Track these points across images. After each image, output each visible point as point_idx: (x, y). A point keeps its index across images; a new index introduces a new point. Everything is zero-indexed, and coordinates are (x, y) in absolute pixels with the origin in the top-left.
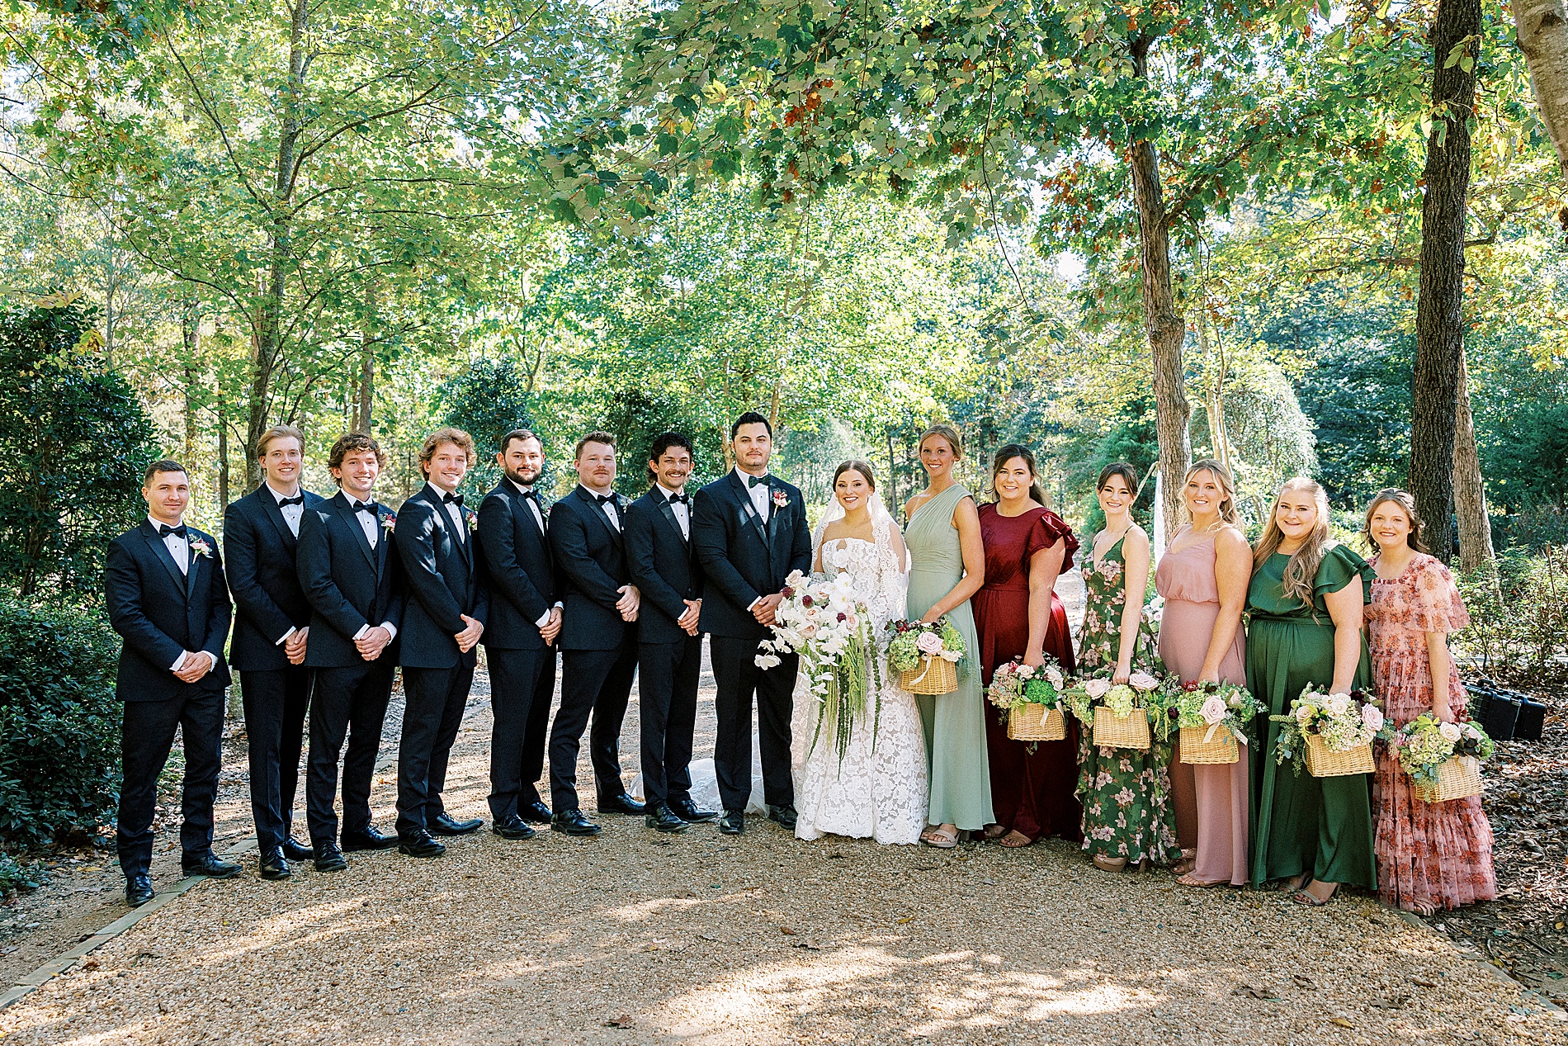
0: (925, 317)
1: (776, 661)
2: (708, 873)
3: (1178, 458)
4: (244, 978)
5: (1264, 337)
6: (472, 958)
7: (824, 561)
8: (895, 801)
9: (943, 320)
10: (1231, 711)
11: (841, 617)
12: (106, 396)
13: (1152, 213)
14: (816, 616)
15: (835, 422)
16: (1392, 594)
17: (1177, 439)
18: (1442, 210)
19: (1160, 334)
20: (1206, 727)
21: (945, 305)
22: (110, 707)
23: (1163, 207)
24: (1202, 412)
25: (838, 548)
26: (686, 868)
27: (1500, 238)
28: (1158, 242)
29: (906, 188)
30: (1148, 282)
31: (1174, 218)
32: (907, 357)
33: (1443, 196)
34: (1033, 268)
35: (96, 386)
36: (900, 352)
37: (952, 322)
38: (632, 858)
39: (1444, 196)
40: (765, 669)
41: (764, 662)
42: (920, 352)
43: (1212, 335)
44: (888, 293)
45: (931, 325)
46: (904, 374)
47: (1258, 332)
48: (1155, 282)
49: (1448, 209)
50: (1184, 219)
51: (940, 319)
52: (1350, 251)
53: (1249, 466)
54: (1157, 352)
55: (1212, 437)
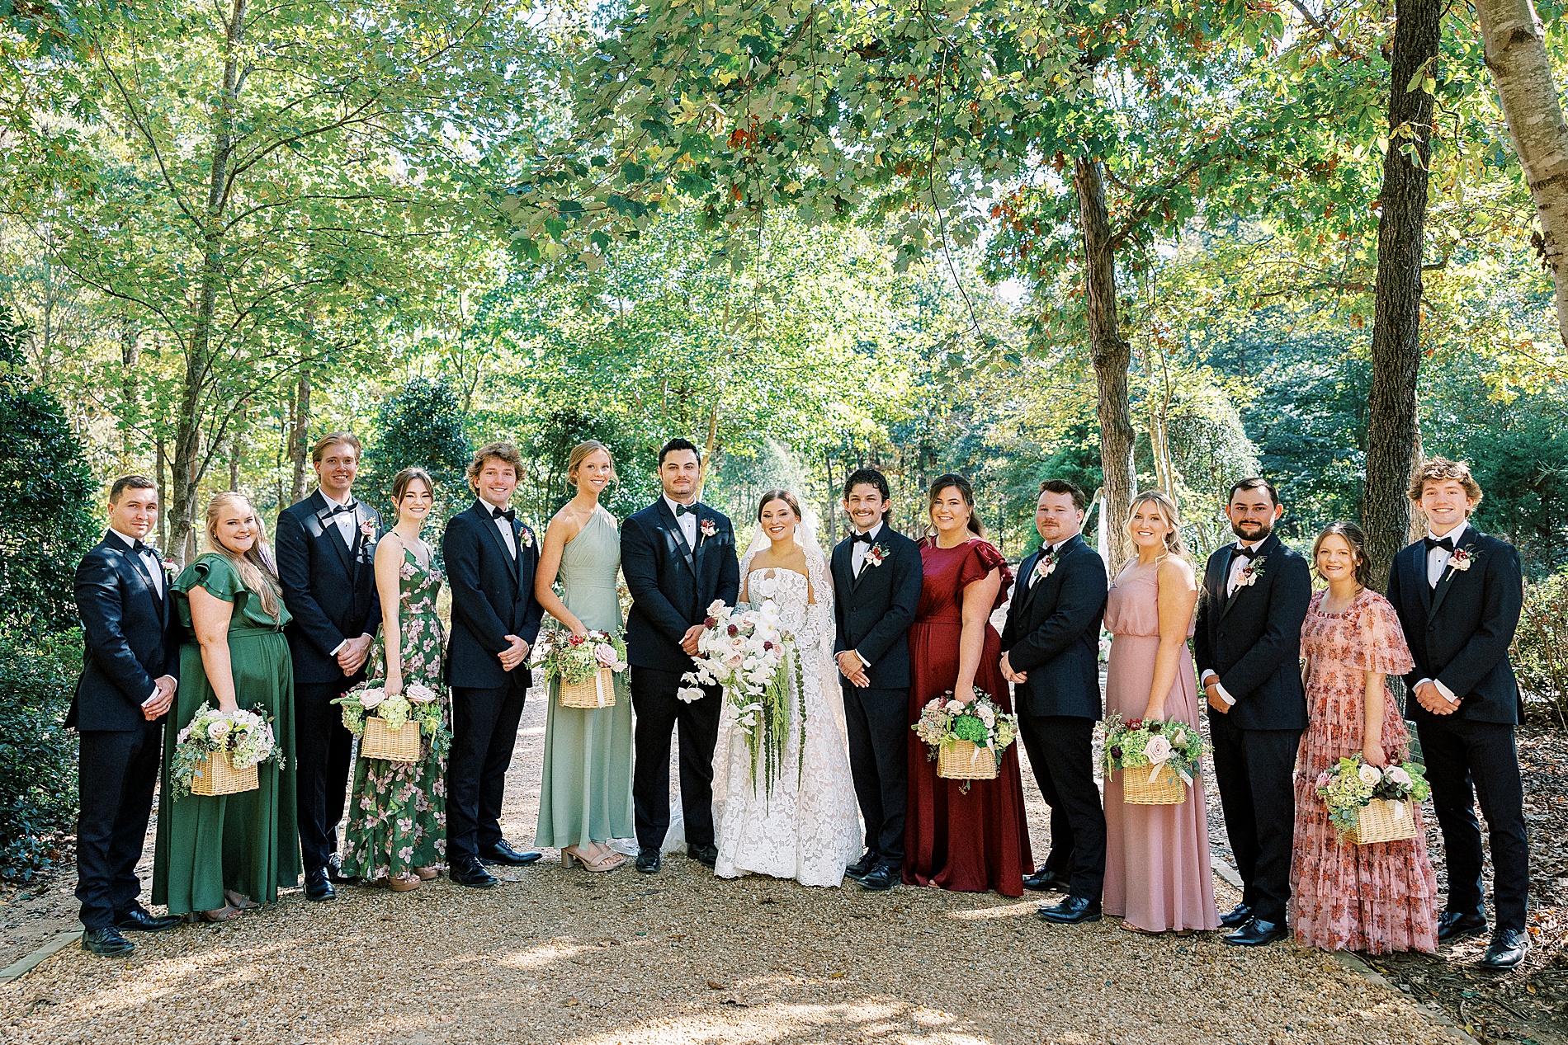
0: (865, 339)
1: (701, 694)
2: (633, 918)
3: (1123, 484)
4: (142, 1029)
5: (1209, 362)
6: (382, 1012)
7: (751, 590)
8: (819, 840)
9: (883, 342)
10: (1177, 750)
11: (768, 646)
12: (34, 414)
13: (1097, 235)
14: (742, 646)
15: (773, 443)
16: (1333, 628)
17: (1122, 464)
18: (1398, 233)
19: (1105, 358)
20: (1151, 767)
21: (885, 328)
22: (22, 735)
23: (1109, 229)
24: (1146, 437)
25: (766, 577)
26: (611, 913)
27: (1451, 263)
28: (1103, 265)
29: (846, 208)
30: (1093, 305)
31: (1119, 242)
32: (846, 379)
33: (1399, 219)
34: (974, 290)
35: (23, 403)
36: (839, 374)
37: (892, 345)
38: (555, 900)
39: (1401, 220)
40: (689, 702)
41: (687, 695)
42: (859, 375)
43: (1156, 359)
44: (829, 314)
45: (871, 347)
46: (844, 396)
47: (1203, 357)
48: (1100, 305)
49: (1405, 233)
50: (1130, 241)
51: (880, 341)
52: (1299, 274)
53: (1193, 493)
54: (1101, 376)
55: (1155, 463)
